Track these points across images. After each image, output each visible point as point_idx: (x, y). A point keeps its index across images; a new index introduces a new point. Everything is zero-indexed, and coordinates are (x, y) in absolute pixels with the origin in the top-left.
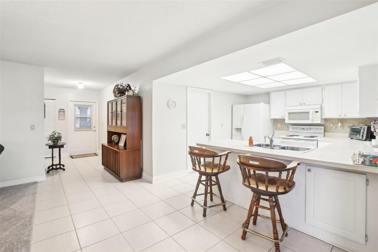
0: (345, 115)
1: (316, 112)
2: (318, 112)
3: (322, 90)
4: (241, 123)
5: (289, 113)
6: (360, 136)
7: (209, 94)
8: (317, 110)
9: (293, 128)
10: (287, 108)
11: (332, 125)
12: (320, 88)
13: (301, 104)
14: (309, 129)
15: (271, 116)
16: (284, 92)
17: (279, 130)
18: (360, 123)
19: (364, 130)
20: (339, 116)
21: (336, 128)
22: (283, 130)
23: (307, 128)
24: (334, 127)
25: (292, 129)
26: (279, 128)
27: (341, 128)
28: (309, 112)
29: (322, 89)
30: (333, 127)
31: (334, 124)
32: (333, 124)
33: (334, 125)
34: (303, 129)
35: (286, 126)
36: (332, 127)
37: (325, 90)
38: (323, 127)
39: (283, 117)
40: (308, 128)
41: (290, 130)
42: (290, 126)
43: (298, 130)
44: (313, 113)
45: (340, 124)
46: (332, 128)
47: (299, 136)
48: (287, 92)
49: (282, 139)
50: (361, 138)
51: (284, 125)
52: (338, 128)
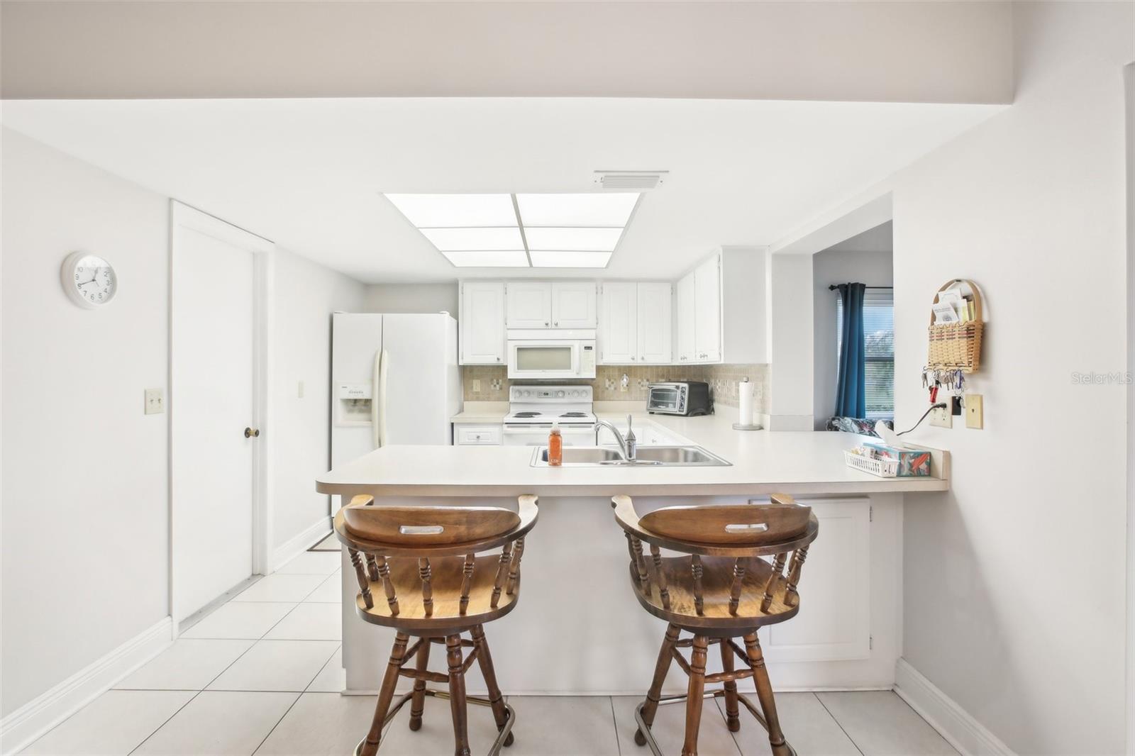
0: (643, 358)
1: (586, 348)
2: (591, 347)
3: (597, 293)
4: (372, 380)
5: (519, 349)
6: (675, 407)
7: (258, 259)
8: (588, 344)
9: (520, 392)
10: (511, 334)
11: (607, 383)
12: (592, 286)
13: (547, 324)
14: (560, 395)
15: (462, 358)
16: (499, 287)
17: (478, 399)
18: (658, 376)
19: (683, 392)
20: (633, 359)
21: (615, 389)
22: (488, 399)
23: (555, 392)
24: (612, 388)
25: (517, 395)
26: (477, 393)
27: (626, 390)
28: (570, 348)
29: (597, 288)
30: (610, 386)
31: (612, 380)
32: (610, 380)
33: (613, 383)
34: (546, 394)
35: (498, 386)
36: (607, 386)
37: (602, 293)
38: (589, 388)
39: (498, 359)
40: (557, 392)
41: (512, 399)
42: (511, 387)
43: (535, 399)
44: (580, 349)
45: (625, 380)
46: (607, 389)
47: (539, 414)
48: (511, 286)
49: (508, 427)
50: (679, 411)
51: (492, 384)
52: (622, 390)
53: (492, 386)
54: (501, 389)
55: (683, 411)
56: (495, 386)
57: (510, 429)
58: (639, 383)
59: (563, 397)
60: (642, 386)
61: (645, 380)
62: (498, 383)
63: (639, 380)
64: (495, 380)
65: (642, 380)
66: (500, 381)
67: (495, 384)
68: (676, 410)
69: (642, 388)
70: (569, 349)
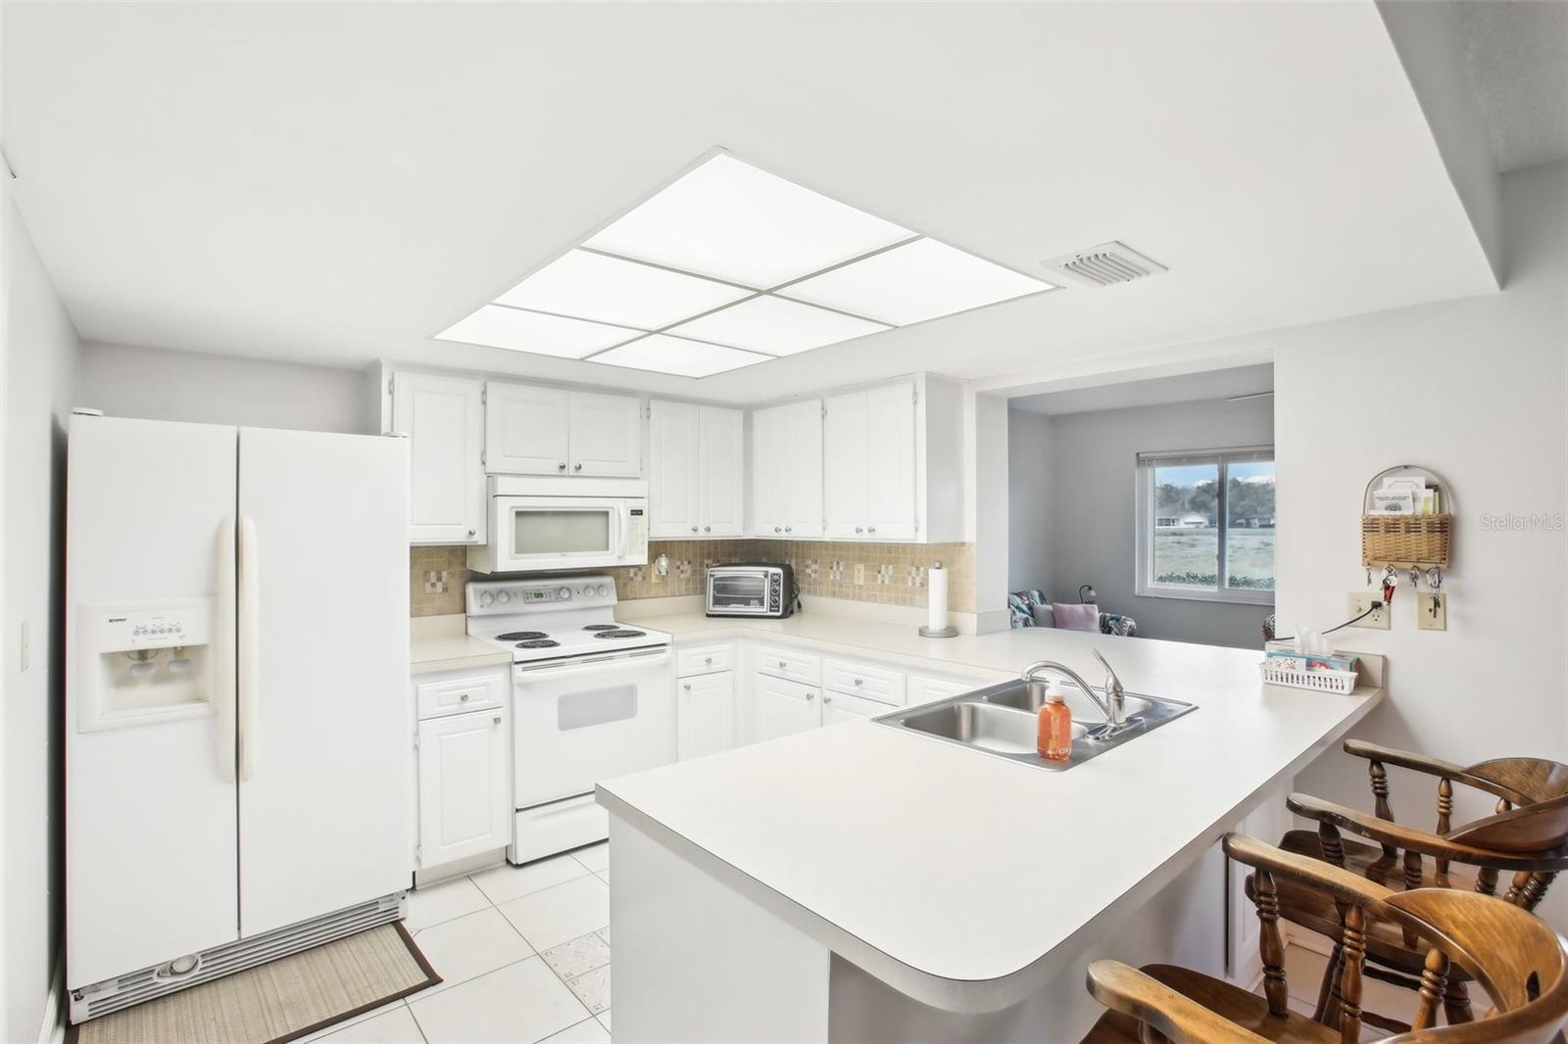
0: (708, 529)
1: (634, 512)
2: (641, 511)
3: (641, 417)
4: (213, 595)
5: (518, 514)
6: (762, 605)
8: (637, 505)
10: (499, 485)
12: (634, 404)
13: (562, 467)
14: (561, 595)
18: (702, 555)
19: (775, 581)
20: (695, 530)
21: (644, 578)
23: (555, 590)
24: (640, 578)
25: (486, 599)
28: (609, 513)
29: (641, 408)
30: (636, 574)
34: (539, 595)
35: (440, 586)
36: (632, 574)
37: (649, 417)
38: (609, 580)
39: (470, 533)
42: (481, 587)
43: (519, 606)
44: (623, 513)
45: (664, 564)
46: (631, 579)
48: (495, 391)
49: (524, 669)
50: (771, 611)
51: (427, 580)
52: (654, 580)
53: (428, 585)
54: (445, 590)
55: (778, 611)
56: (433, 585)
57: (529, 674)
58: (678, 568)
59: (569, 599)
60: (682, 572)
61: (686, 563)
62: (439, 579)
63: (678, 563)
64: (433, 574)
65: (682, 563)
66: (444, 574)
67: (433, 580)
68: (764, 610)
69: (682, 576)
70: (606, 514)
